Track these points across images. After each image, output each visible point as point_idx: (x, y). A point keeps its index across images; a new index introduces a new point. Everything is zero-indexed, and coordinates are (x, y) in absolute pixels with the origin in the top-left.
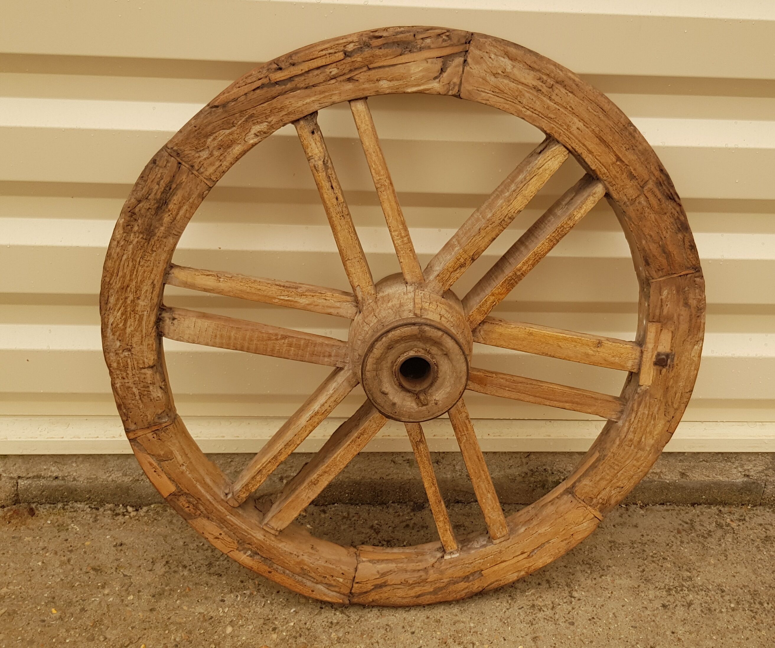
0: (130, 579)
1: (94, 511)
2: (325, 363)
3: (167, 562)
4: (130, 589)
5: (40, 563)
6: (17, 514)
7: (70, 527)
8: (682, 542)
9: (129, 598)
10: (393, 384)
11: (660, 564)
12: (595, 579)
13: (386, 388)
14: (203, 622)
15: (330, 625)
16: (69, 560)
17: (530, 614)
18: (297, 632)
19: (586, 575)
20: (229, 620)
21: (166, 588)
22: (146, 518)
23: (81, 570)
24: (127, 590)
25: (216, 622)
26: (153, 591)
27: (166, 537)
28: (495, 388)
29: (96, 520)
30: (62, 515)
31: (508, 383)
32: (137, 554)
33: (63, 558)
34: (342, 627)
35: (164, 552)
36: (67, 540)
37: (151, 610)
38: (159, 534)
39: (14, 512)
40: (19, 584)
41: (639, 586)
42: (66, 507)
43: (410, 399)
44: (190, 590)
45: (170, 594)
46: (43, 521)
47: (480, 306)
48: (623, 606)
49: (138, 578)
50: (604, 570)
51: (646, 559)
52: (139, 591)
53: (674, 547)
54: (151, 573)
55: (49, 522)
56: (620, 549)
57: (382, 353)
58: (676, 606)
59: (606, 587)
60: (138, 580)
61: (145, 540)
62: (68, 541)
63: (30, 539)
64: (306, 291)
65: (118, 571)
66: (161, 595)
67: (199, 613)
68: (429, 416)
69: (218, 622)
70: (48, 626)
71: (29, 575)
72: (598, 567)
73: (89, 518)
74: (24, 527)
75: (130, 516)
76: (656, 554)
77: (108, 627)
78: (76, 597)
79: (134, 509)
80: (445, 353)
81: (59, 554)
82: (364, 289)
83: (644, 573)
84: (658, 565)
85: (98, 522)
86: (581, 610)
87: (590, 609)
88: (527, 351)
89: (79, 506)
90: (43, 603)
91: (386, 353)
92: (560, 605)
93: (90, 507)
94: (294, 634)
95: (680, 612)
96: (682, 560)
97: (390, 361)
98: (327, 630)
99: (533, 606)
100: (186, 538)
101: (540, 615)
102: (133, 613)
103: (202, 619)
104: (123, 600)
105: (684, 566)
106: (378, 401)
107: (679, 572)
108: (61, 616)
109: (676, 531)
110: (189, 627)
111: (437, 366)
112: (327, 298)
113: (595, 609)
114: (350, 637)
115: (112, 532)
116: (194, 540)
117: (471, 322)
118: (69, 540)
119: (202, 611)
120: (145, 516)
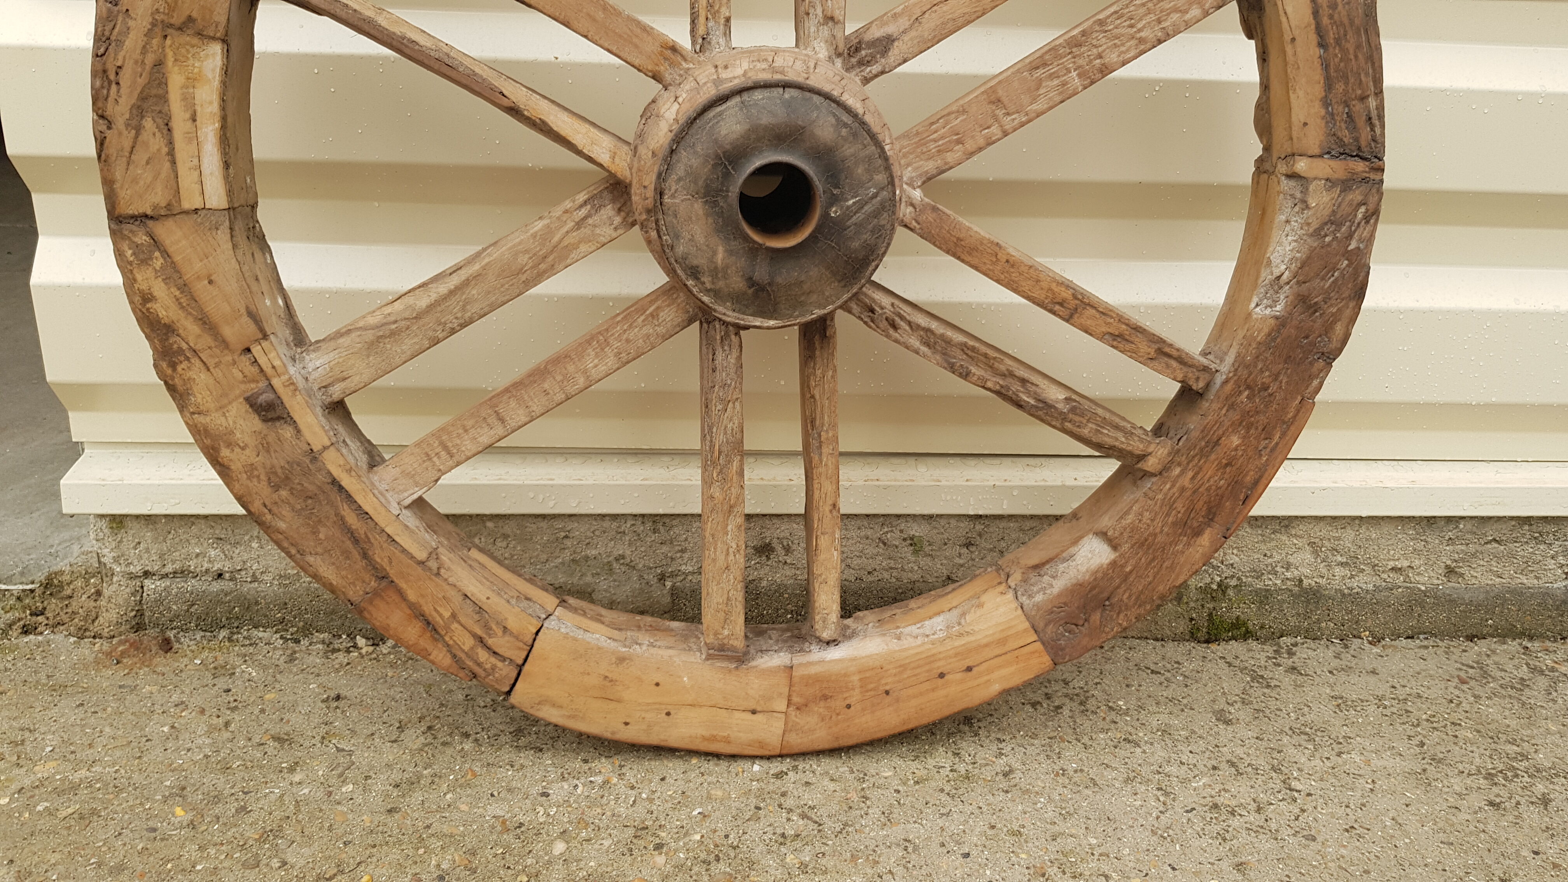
0: (351, 755)
1: (290, 644)
3: (430, 728)
4: (349, 774)
5: (166, 729)
6: (137, 649)
7: (238, 670)
8: (1477, 697)
9: (344, 790)
11: (1450, 733)
12: (1328, 758)
14: (501, 833)
15: (781, 840)
16: (227, 724)
17: (1214, 821)
18: (709, 852)
19: (1306, 751)
20: (558, 829)
21: (425, 772)
22: (392, 656)
23: (250, 739)
24: (340, 775)
25: (531, 833)
26: (396, 776)
27: (430, 686)
29: (291, 659)
30: (225, 651)
32: (369, 714)
33: (215, 721)
34: (807, 844)
35: (424, 710)
36: (229, 690)
37: (390, 811)
38: (417, 682)
39: (131, 645)
40: (114, 765)
41: (1424, 770)
42: (235, 637)
44: (475, 775)
45: (433, 782)
46: (186, 660)
48: (1407, 806)
49: (366, 755)
50: (1341, 743)
51: (1418, 725)
52: (367, 778)
53: (1464, 705)
54: (395, 745)
55: (198, 662)
56: (1359, 709)
58: (1518, 803)
59: (1356, 772)
60: (367, 758)
61: (387, 691)
62: (230, 693)
63: (155, 689)
65: (326, 742)
66: (413, 783)
67: (494, 817)
69: (536, 835)
70: (162, 840)
71: (139, 748)
72: (1327, 738)
73: (278, 657)
74: (146, 669)
75: (360, 654)
76: (1434, 716)
77: (293, 842)
78: (232, 787)
79: (370, 643)
81: (208, 713)
83: (1425, 747)
84: (1447, 735)
85: (296, 662)
86: (1321, 813)
87: (1341, 811)
89: (261, 635)
90: (158, 797)
92: (1272, 804)
93: (282, 637)
94: (703, 856)
95: (1533, 816)
96: (1490, 727)
98: (774, 848)
99: (1216, 806)
100: (470, 688)
101: (1235, 822)
102: (350, 816)
103: (499, 828)
104: (330, 793)
105: (1500, 735)
107: (1493, 746)
108: (192, 822)
109: (1456, 680)
110: (470, 842)
113: (1348, 810)
114: (827, 862)
115: (321, 680)
116: (488, 692)
118: (234, 690)
119: (501, 813)
120: (389, 653)
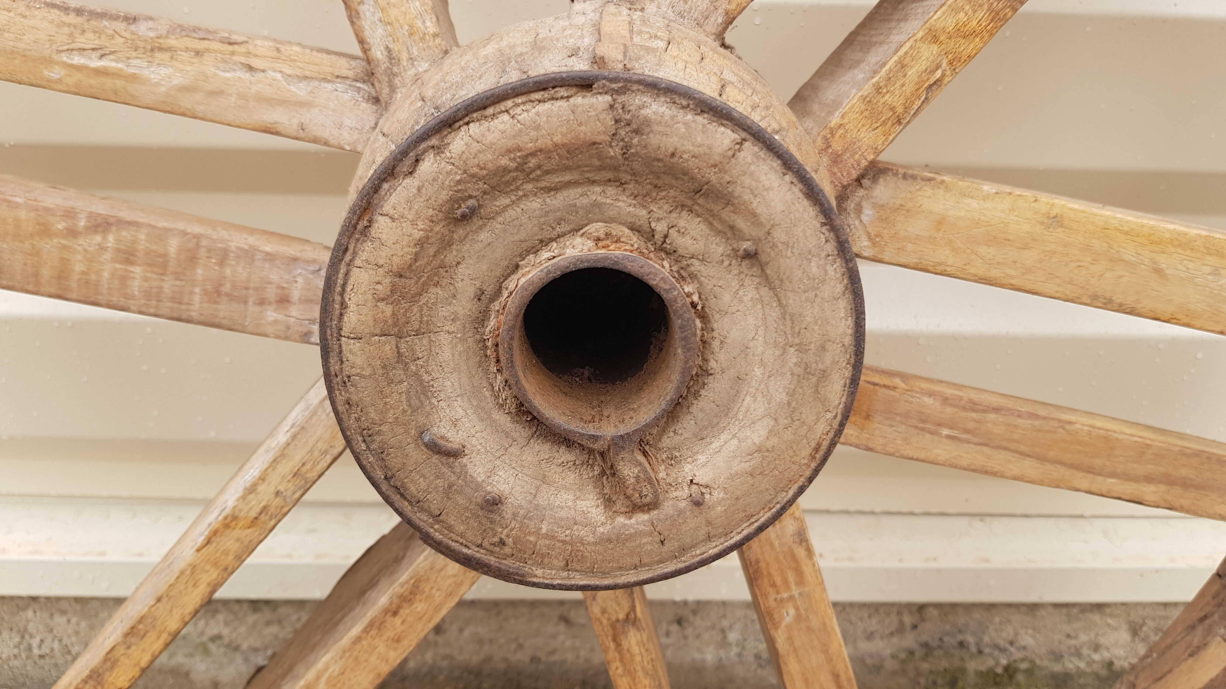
2: (270, 330)
10: (490, 402)
13: (455, 423)
28: (902, 428)
31: (949, 410)
43: (571, 477)
47: (878, 89)
57: (421, 243)
64: (171, 31)
68: (661, 562)
80: (746, 245)
82: (394, 13)
88: (1038, 287)
91: (446, 244)
97: (471, 291)
106: (413, 489)
111: (703, 317)
112: (255, 63)
117: (836, 159)
